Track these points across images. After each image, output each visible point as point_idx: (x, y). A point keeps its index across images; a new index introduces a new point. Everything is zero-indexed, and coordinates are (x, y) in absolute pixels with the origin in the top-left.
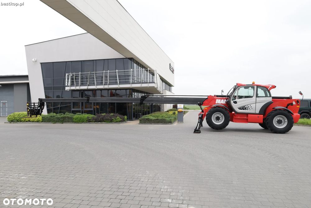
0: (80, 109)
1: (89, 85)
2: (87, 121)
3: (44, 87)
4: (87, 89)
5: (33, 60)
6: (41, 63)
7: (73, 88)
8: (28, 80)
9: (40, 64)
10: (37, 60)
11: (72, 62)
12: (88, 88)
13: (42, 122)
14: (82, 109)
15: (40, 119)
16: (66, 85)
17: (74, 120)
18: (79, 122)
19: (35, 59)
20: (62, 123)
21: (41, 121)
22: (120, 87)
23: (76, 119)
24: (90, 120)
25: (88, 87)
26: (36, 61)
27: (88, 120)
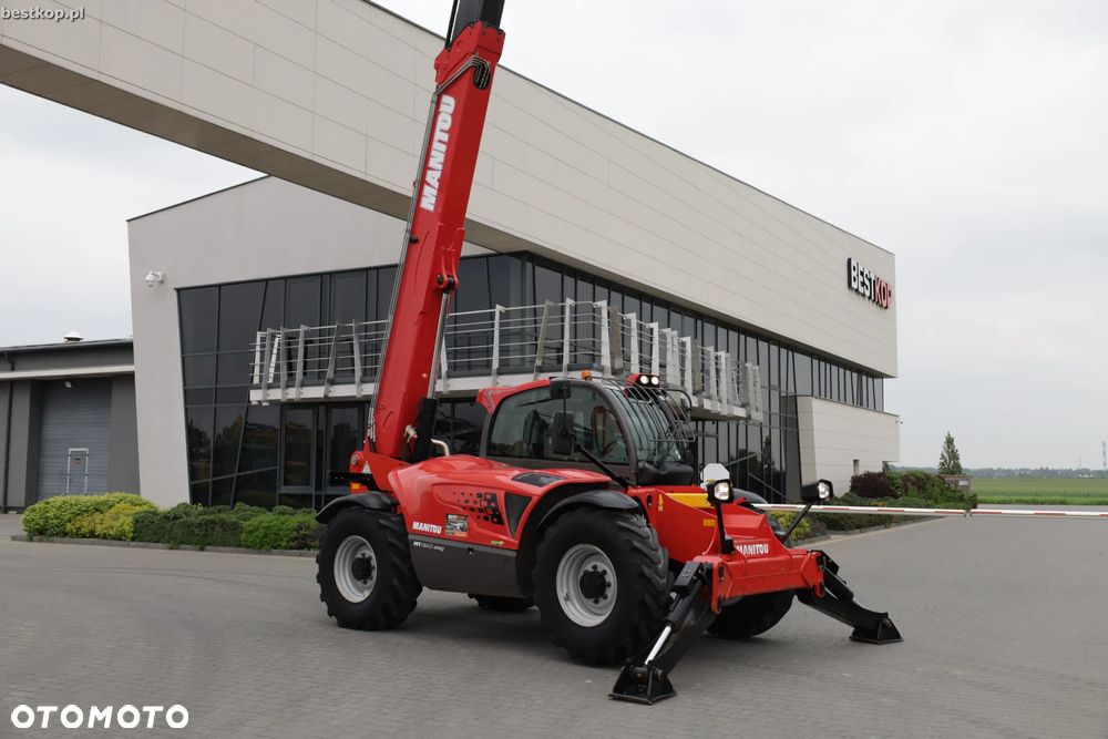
0: (311, 490)
1: (332, 382)
2: (291, 544)
3: (185, 392)
4: (326, 396)
5: (150, 277)
6: (179, 290)
7: (276, 394)
8: (131, 362)
9: (175, 293)
10: (164, 276)
11: (290, 281)
12: (330, 395)
13: (133, 539)
14: (316, 490)
15: (127, 528)
16: (256, 380)
17: (243, 536)
18: (262, 546)
19: (159, 274)
20: (202, 549)
21: (131, 535)
22: (450, 389)
23: (251, 532)
24: (305, 537)
25: (327, 391)
26: (162, 282)
27: (296, 539)
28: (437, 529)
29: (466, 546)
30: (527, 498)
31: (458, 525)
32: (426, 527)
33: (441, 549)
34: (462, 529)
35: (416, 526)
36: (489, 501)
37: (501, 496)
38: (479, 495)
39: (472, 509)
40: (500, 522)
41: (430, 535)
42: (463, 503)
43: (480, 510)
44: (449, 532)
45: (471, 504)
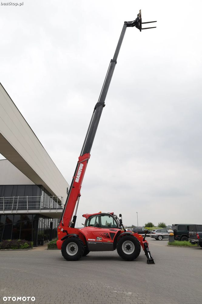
22: (28, 212)
28: (94, 240)
29: (102, 243)
30: (115, 234)
31: (100, 239)
32: (92, 240)
33: (95, 243)
34: (101, 240)
35: (89, 239)
36: (107, 234)
37: (109, 233)
38: (104, 233)
39: (103, 236)
40: (109, 238)
41: (93, 241)
42: (100, 235)
43: (105, 236)
44: (97, 240)
45: (103, 235)
